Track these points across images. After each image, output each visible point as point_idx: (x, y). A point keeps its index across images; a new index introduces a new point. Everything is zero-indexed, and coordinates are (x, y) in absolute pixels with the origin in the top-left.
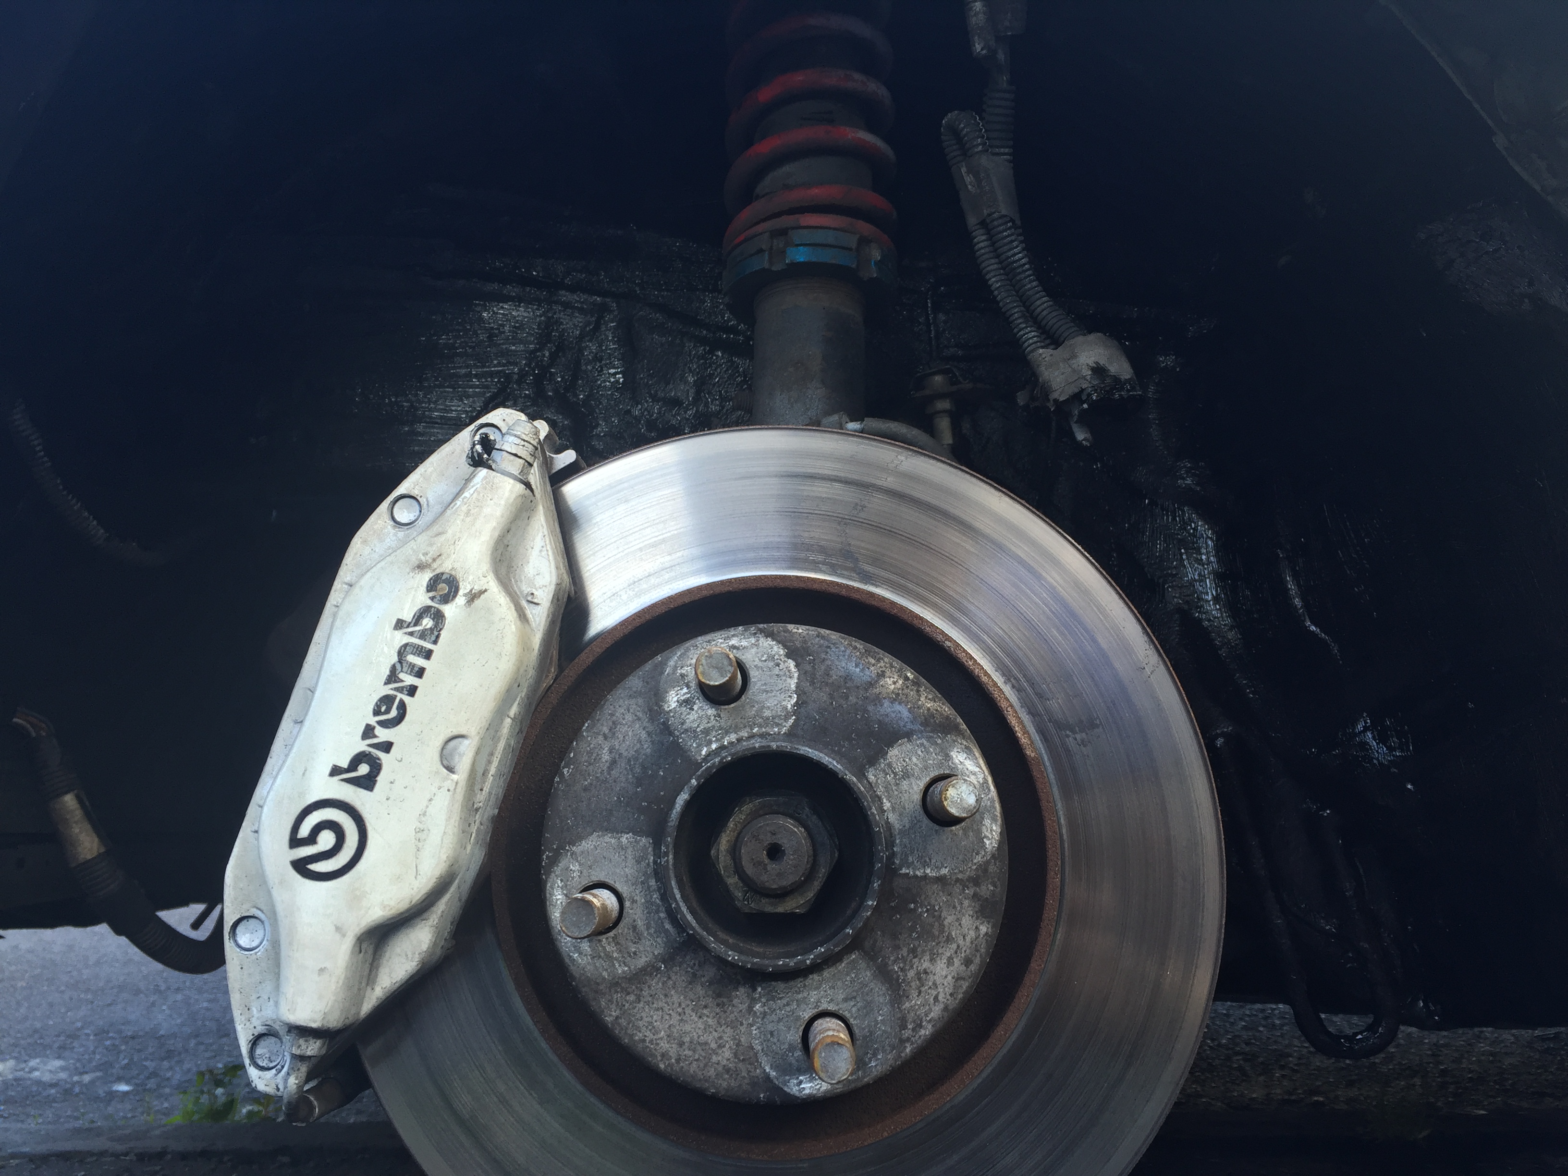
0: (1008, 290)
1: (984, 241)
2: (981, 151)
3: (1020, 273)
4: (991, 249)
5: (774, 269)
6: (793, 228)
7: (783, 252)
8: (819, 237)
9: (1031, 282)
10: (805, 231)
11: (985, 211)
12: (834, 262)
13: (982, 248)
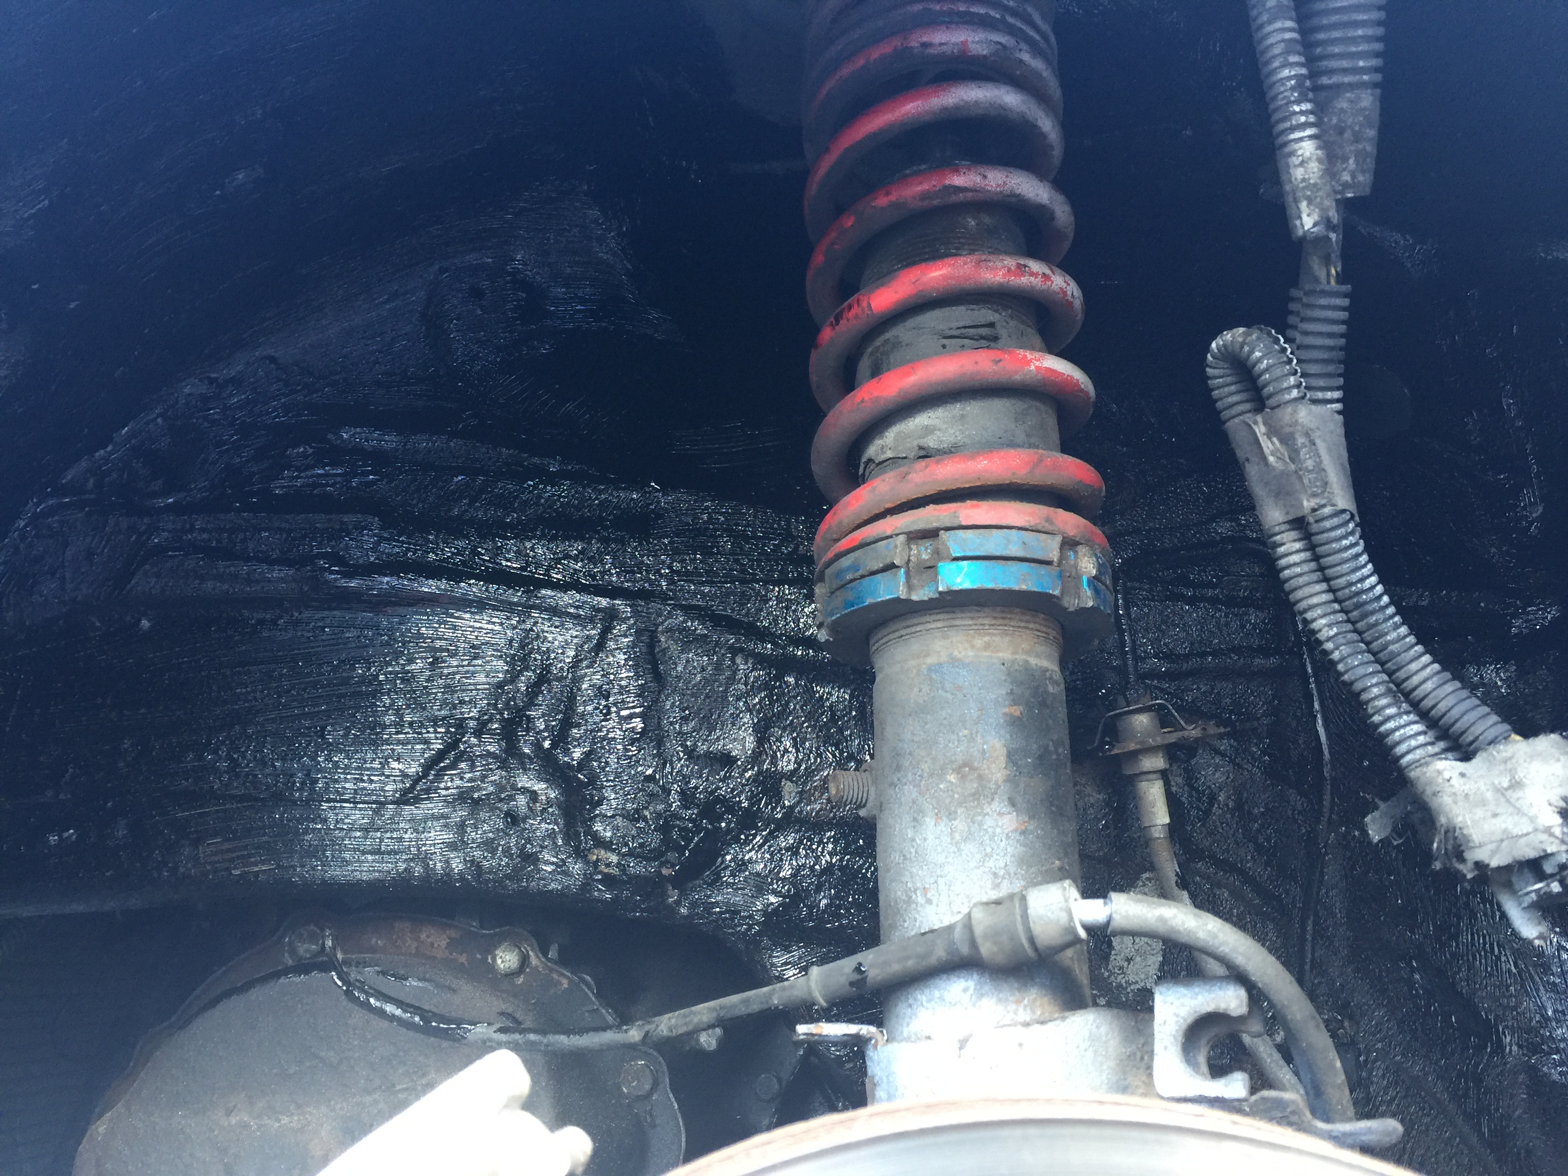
0: (1353, 642)
1: (1298, 551)
2: (1295, 400)
3: (1373, 613)
4: (1313, 565)
5: (915, 597)
6: (947, 529)
7: (931, 568)
8: (994, 543)
9: (1396, 627)
10: (970, 533)
11: (1305, 503)
12: (1024, 587)
13: (1295, 564)
